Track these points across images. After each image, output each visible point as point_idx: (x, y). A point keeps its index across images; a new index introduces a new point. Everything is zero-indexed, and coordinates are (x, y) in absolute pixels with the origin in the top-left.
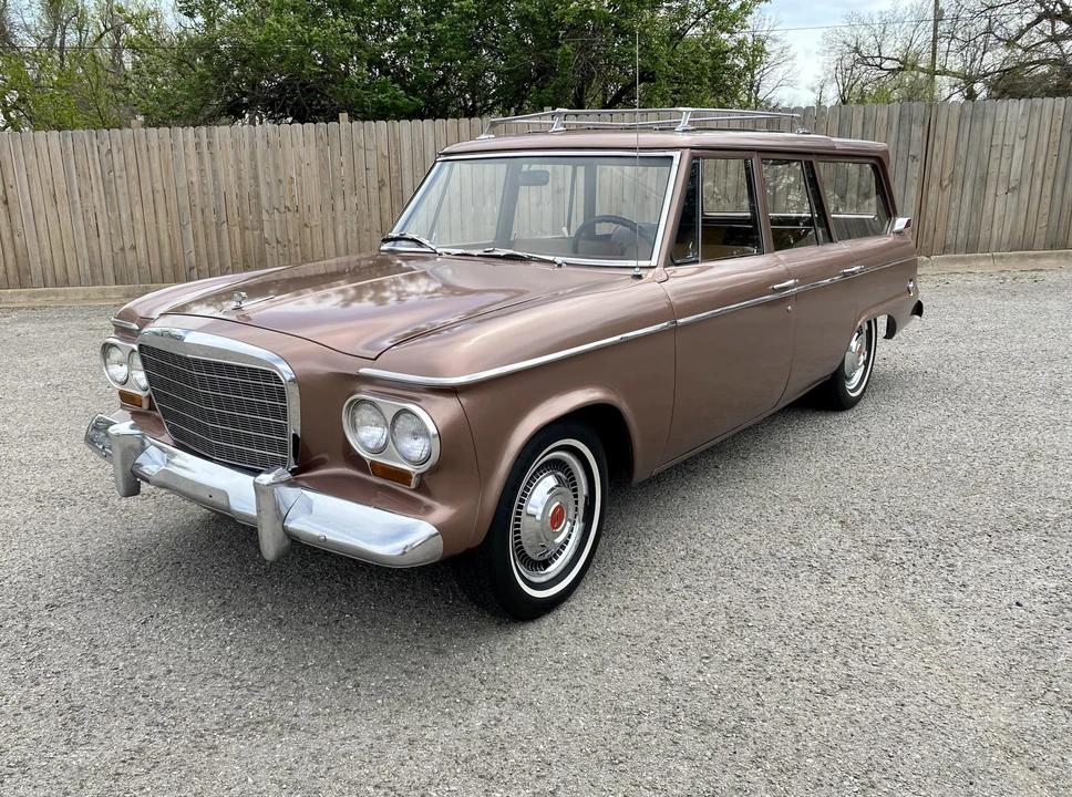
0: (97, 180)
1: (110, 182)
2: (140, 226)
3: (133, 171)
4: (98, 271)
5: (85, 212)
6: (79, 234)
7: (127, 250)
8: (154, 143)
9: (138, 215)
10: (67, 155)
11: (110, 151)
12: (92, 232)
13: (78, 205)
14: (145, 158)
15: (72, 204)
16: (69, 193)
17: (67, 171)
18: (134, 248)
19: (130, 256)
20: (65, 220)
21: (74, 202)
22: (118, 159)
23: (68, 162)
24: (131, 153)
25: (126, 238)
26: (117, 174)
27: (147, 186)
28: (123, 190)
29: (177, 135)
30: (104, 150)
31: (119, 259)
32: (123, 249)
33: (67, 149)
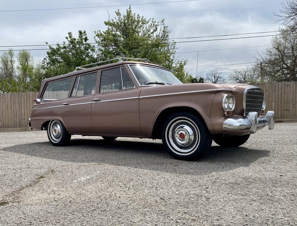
0: (17, 104)
1: (20, 104)
2: (26, 114)
3: (26, 102)
4: (16, 125)
5: (14, 111)
6: (12, 116)
7: (23, 120)
8: (31, 95)
9: (26, 112)
10: (12, 98)
11: (21, 97)
12: (15, 116)
13: (13, 109)
14: (29, 99)
15: (11, 109)
16: (11, 107)
17: (11, 101)
18: (24, 119)
19: (23, 121)
20: (9, 113)
21: (12, 109)
22: (23, 99)
23: (11, 99)
24: (26, 98)
25: (23, 117)
26: (22, 102)
27: (28, 105)
28: (23, 106)
29: (36, 93)
30: (20, 97)
31: (21, 122)
32: (22, 119)
33: (12, 97)
